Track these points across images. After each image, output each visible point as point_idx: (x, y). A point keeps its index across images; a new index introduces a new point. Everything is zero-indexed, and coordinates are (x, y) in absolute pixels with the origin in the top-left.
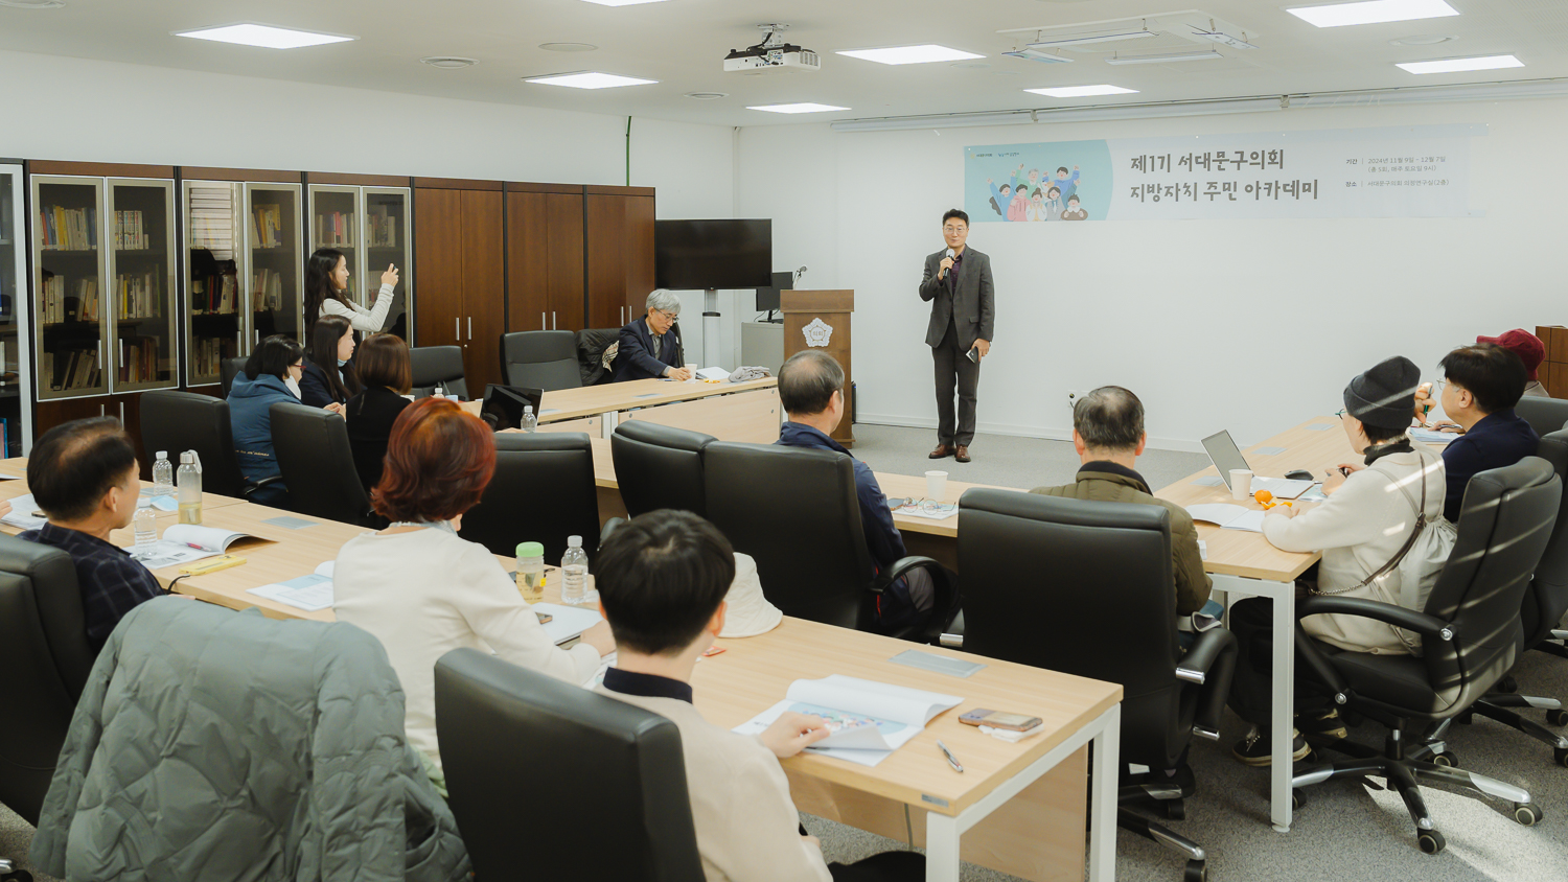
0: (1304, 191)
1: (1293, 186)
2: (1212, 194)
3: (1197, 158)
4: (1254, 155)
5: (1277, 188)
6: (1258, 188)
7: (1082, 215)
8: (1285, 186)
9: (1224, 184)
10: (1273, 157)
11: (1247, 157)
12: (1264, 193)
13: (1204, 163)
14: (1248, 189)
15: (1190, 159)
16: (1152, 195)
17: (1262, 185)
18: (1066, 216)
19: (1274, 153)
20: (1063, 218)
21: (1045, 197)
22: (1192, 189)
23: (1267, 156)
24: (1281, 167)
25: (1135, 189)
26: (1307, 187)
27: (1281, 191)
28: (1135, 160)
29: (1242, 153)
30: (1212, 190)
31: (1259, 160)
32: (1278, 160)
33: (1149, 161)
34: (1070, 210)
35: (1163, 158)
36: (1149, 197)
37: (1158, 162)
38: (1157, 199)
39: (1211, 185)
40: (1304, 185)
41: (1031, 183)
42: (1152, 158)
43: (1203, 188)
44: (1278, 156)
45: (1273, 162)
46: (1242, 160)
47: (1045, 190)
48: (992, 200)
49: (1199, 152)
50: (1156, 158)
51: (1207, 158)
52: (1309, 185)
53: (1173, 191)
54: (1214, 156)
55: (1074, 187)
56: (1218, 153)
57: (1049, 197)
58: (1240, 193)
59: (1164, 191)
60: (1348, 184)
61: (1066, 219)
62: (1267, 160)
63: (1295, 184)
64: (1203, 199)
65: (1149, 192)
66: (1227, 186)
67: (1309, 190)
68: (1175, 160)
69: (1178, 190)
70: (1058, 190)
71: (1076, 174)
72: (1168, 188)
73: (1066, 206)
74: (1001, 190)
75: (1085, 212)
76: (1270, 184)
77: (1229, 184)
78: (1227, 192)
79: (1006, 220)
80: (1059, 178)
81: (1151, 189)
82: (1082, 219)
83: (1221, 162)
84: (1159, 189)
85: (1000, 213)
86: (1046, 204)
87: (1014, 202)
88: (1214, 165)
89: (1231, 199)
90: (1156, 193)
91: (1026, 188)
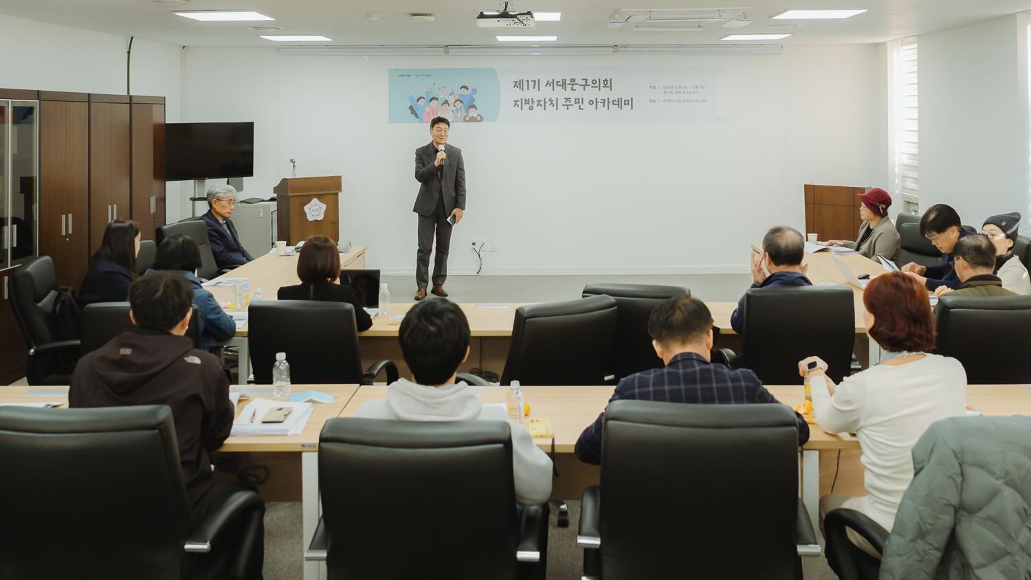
0: (625, 104)
1: (618, 102)
2: (568, 106)
3: (557, 82)
4: (594, 81)
5: (609, 102)
6: (597, 102)
7: (479, 119)
8: (613, 101)
9: (575, 99)
10: (605, 83)
11: (589, 82)
12: (600, 105)
13: (562, 85)
14: (591, 102)
15: (553, 83)
16: (528, 106)
17: (599, 100)
18: (467, 119)
19: (606, 80)
20: (465, 120)
21: (452, 106)
22: (554, 102)
23: (602, 82)
24: (611, 90)
25: (516, 101)
26: (627, 102)
27: (611, 104)
28: (516, 82)
29: (586, 80)
30: (568, 103)
31: (597, 85)
32: (609, 85)
33: (525, 84)
34: (470, 115)
35: (535, 81)
36: (526, 107)
37: (531, 84)
38: (531, 108)
39: (567, 99)
40: (625, 101)
41: (441, 96)
42: (528, 81)
43: (562, 102)
44: (609, 82)
45: (605, 86)
46: (586, 85)
47: (451, 101)
48: (411, 108)
49: (559, 78)
50: (530, 81)
51: (564, 82)
52: (628, 101)
53: (542, 103)
54: (568, 81)
55: (474, 100)
56: (571, 79)
57: (454, 106)
58: (586, 105)
59: (536, 103)
60: (651, 101)
61: (467, 121)
62: (602, 85)
63: (620, 100)
64: (562, 109)
65: (526, 104)
66: (577, 101)
67: (628, 104)
68: (543, 84)
69: (545, 103)
70: (461, 102)
71: (474, 91)
72: (539, 101)
73: (468, 112)
74: (418, 100)
75: (481, 116)
76: (604, 100)
77: (579, 99)
78: (578, 105)
79: (421, 122)
80: (462, 93)
81: (527, 102)
82: (479, 121)
83: (573, 85)
84: (533, 102)
85: (417, 117)
86: (453, 111)
87: (428, 109)
88: (569, 87)
89: (580, 109)
90: (531, 104)
91: (437, 99)
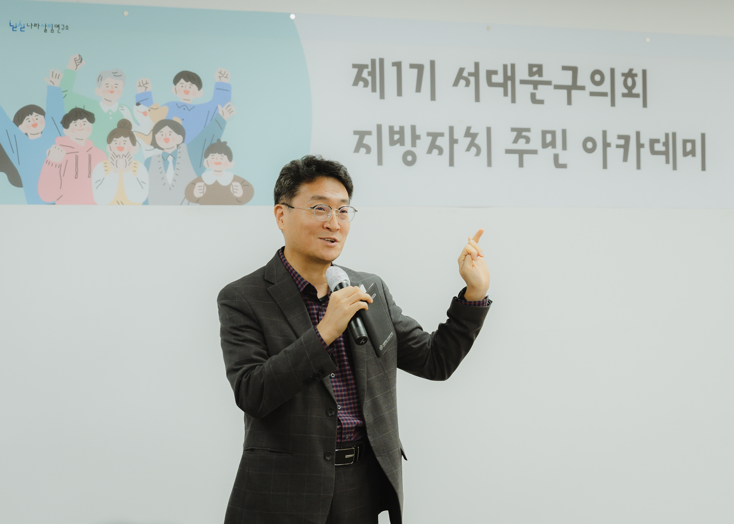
0: (685, 154)
1: (666, 144)
2: (521, 153)
3: (490, 73)
4: (597, 76)
5: (640, 146)
6: (606, 145)
7: (239, 192)
8: (653, 142)
9: (544, 133)
10: (630, 82)
11: (584, 79)
12: (615, 154)
13: (504, 85)
14: (588, 145)
15: (476, 74)
16: (399, 150)
17: (612, 139)
18: (198, 193)
19: (630, 74)
20: (190, 197)
21: (144, 143)
22: (481, 141)
23: (619, 80)
24: (645, 105)
25: (362, 134)
26: (689, 147)
27: (645, 152)
28: (360, 68)
29: (574, 70)
30: (521, 145)
31: (606, 87)
32: (638, 89)
33: (390, 73)
34: (209, 178)
35: (420, 68)
36: (393, 154)
37: (410, 76)
38: (409, 159)
39: (520, 133)
40: (685, 142)
41: (105, 107)
42: (398, 65)
43: (503, 139)
44: (639, 80)
45: (630, 94)
46: (575, 87)
47: (142, 125)
49: (493, 61)
50: (405, 68)
51: (509, 76)
52: (693, 142)
53: (443, 142)
54: (522, 73)
55: (220, 124)
56: (531, 66)
57: (154, 144)
58: (573, 154)
59: (425, 142)
61: (198, 201)
62: (620, 89)
63: (670, 139)
64: (506, 163)
65: (393, 143)
66: (549, 138)
67: (693, 153)
68: (446, 76)
69: (453, 141)
70: (178, 129)
71: (223, 91)
72: (435, 136)
73: (199, 168)
74: (20, 118)
75: (245, 184)
76: (627, 138)
77: (553, 133)
78: (550, 151)
79: (34, 199)
80: (181, 98)
81: (397, 136)
82: (239, 202)
83: (536, 84)
84: (415, 137)
86: (148, 163)
87: (57, 155)
88: (523, 92)
89: (558, 165)
90: (408, 146)
91: (90, 117)
